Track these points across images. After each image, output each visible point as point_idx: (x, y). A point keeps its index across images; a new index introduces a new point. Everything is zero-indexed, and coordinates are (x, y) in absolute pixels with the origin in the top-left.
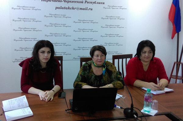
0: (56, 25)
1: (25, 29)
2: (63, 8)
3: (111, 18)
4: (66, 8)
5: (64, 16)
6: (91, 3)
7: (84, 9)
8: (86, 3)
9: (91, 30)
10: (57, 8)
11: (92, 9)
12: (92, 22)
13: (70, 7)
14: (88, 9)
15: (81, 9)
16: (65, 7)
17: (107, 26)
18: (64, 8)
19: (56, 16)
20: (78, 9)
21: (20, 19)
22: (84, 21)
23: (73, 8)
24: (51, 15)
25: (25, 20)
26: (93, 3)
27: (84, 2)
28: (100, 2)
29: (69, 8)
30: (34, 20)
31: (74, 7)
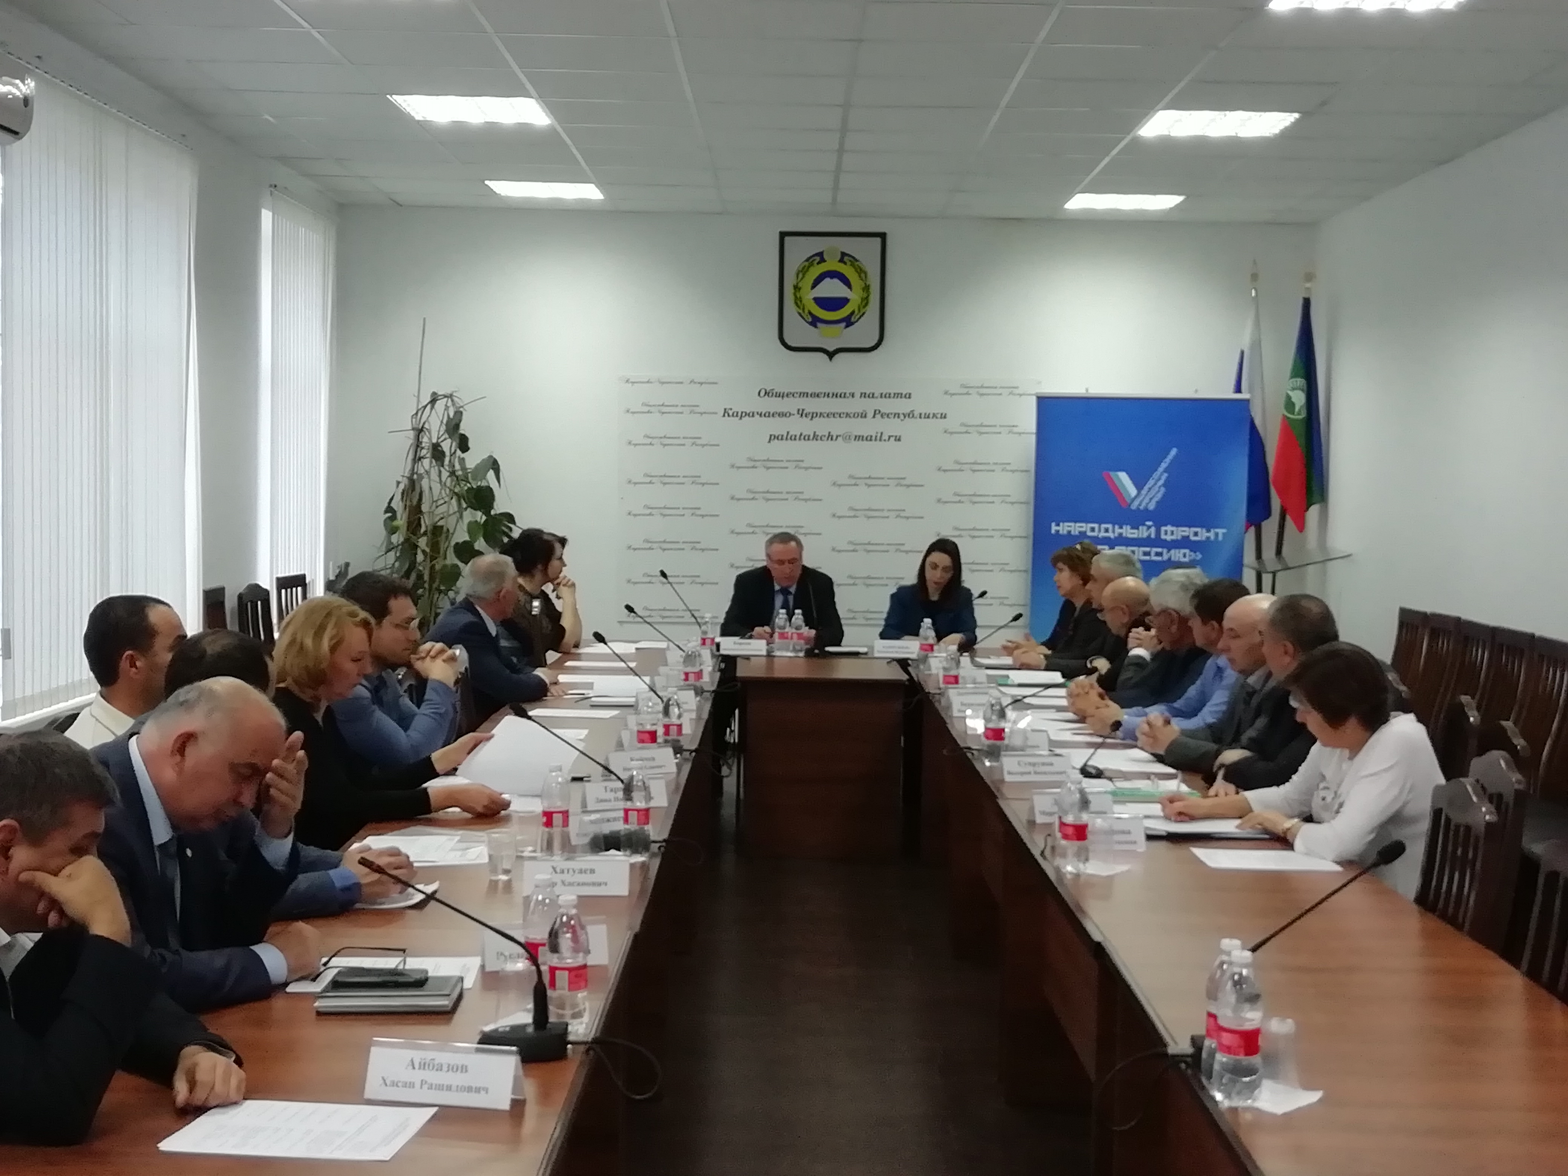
0: (769, 496)
1: (665, 511)
2: (794, 438)
3: (975, 467)
4: (807, 438)
5: (798, 464)
6: (897, 415)
7: (869, 439)
8: (878, 416)
9: (900, 514)
10: (772, 438)
11: (898, 439)
12: (900, 481)
13: (819, 433)
14: (885, 437)
15: (858, 438)
16: (801, 435)
17: (960, 498)
18: (798, 437)
19: (769, 464)
20: (847, 438)
21: (650, 479)
22: (871, 481)
23: (830, 437)
24: (753, 463)
25: (665, 480)
26: (902, 417)
27: (870, 414)
28: (932, 411)
29: (815, 437)
30: (695, 480)
31: (834, 434)
